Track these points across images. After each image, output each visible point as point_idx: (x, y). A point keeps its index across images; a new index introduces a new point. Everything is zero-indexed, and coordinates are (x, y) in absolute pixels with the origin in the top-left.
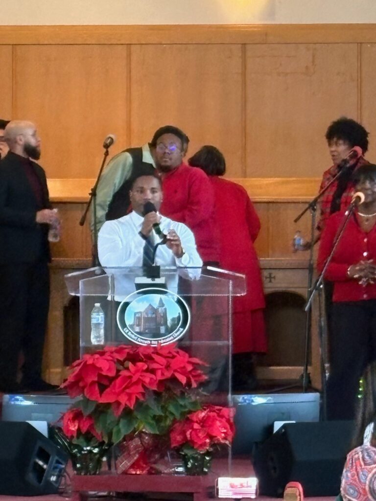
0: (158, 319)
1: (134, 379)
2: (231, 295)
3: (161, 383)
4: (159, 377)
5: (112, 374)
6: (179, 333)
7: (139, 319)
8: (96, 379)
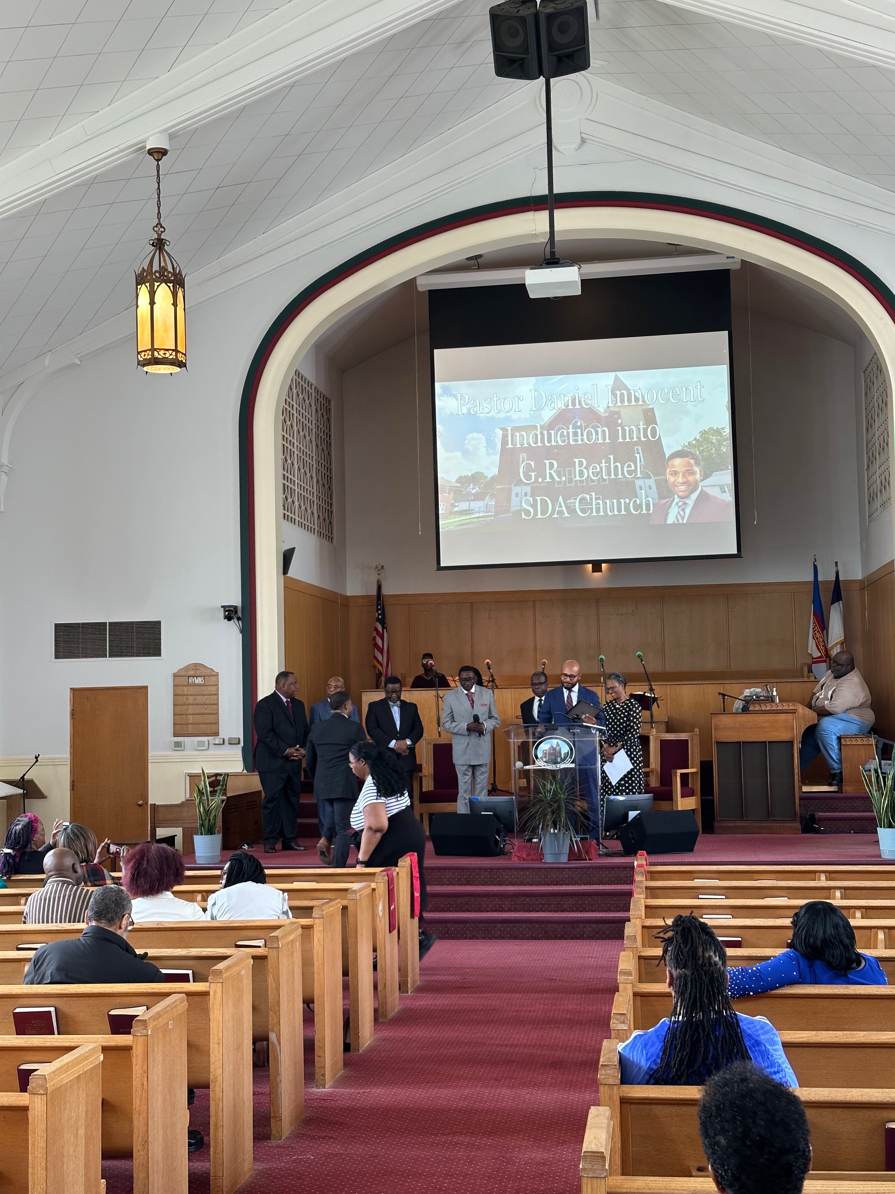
0: (556, 753)
7: (546, 753)
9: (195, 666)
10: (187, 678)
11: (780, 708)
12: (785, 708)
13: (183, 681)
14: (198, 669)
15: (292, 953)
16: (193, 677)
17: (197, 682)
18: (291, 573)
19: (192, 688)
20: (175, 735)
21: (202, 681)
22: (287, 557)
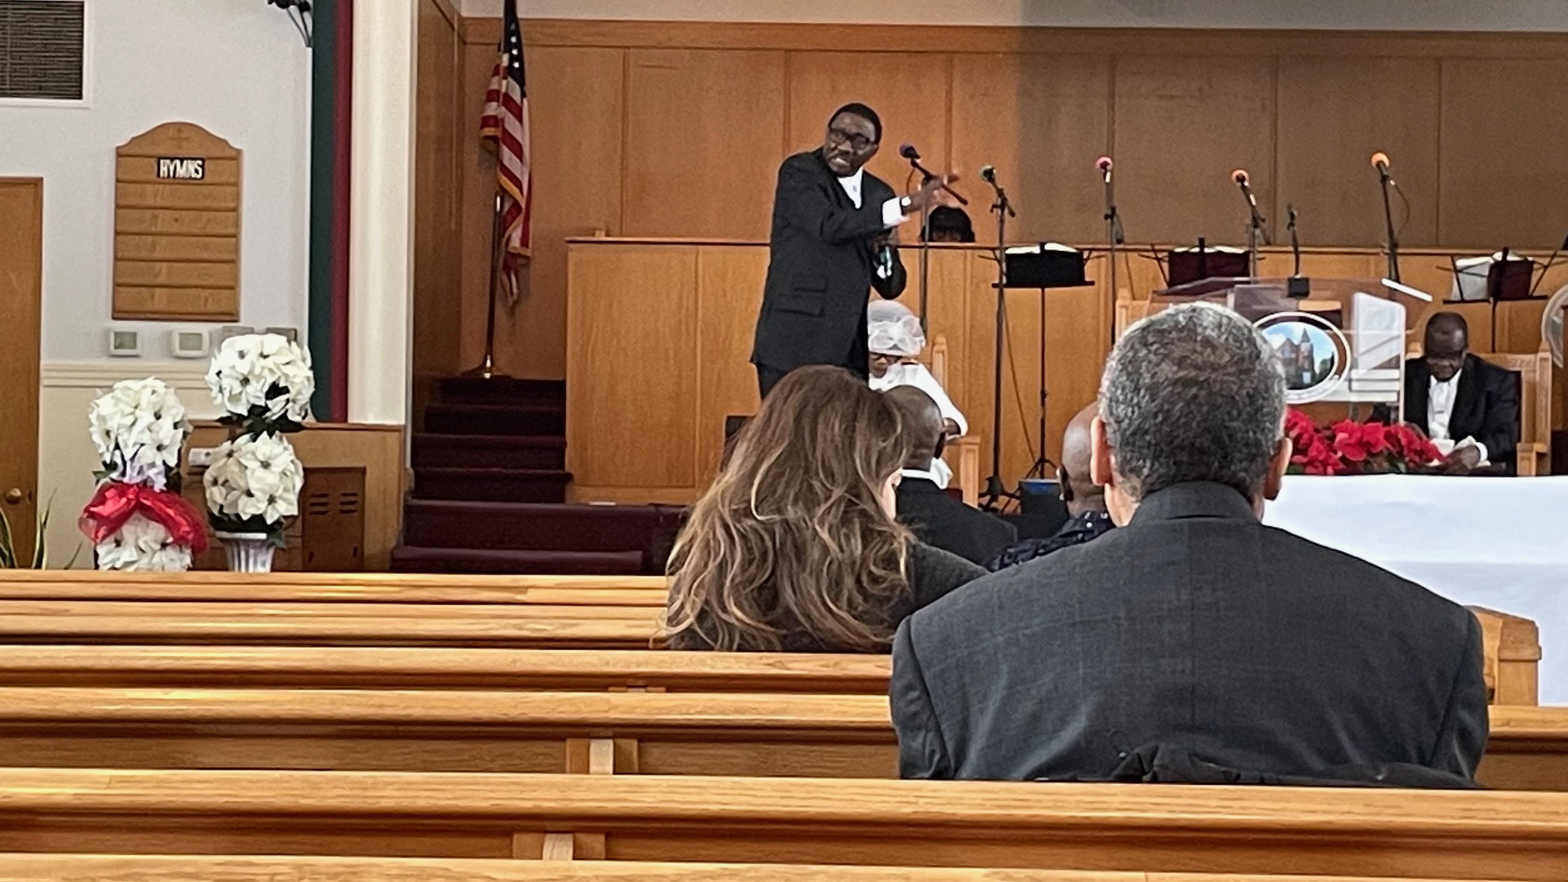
0: (1301, 359)
6: (1333, 383)
9: (180, 131)
10: (154, 161)
13: (142, 169)
14: (186, 139)
16: (172, 159)
17: (181, 172)
19: (168, 187)
20: (118, 314)
21: (197, 171)
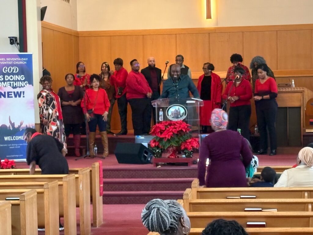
0: (178, 113)
1: (170, 130)
2: (199, 106)
3: (178, 132)
4: (177, 130)
5: (164, 129)
6: (184, 117)
7: (173, 113)
8: (159, 131)
11: (295, 90)
12: (298, 90)
15: (32, 203)
18: (45, 20)
22: (43, 12)
